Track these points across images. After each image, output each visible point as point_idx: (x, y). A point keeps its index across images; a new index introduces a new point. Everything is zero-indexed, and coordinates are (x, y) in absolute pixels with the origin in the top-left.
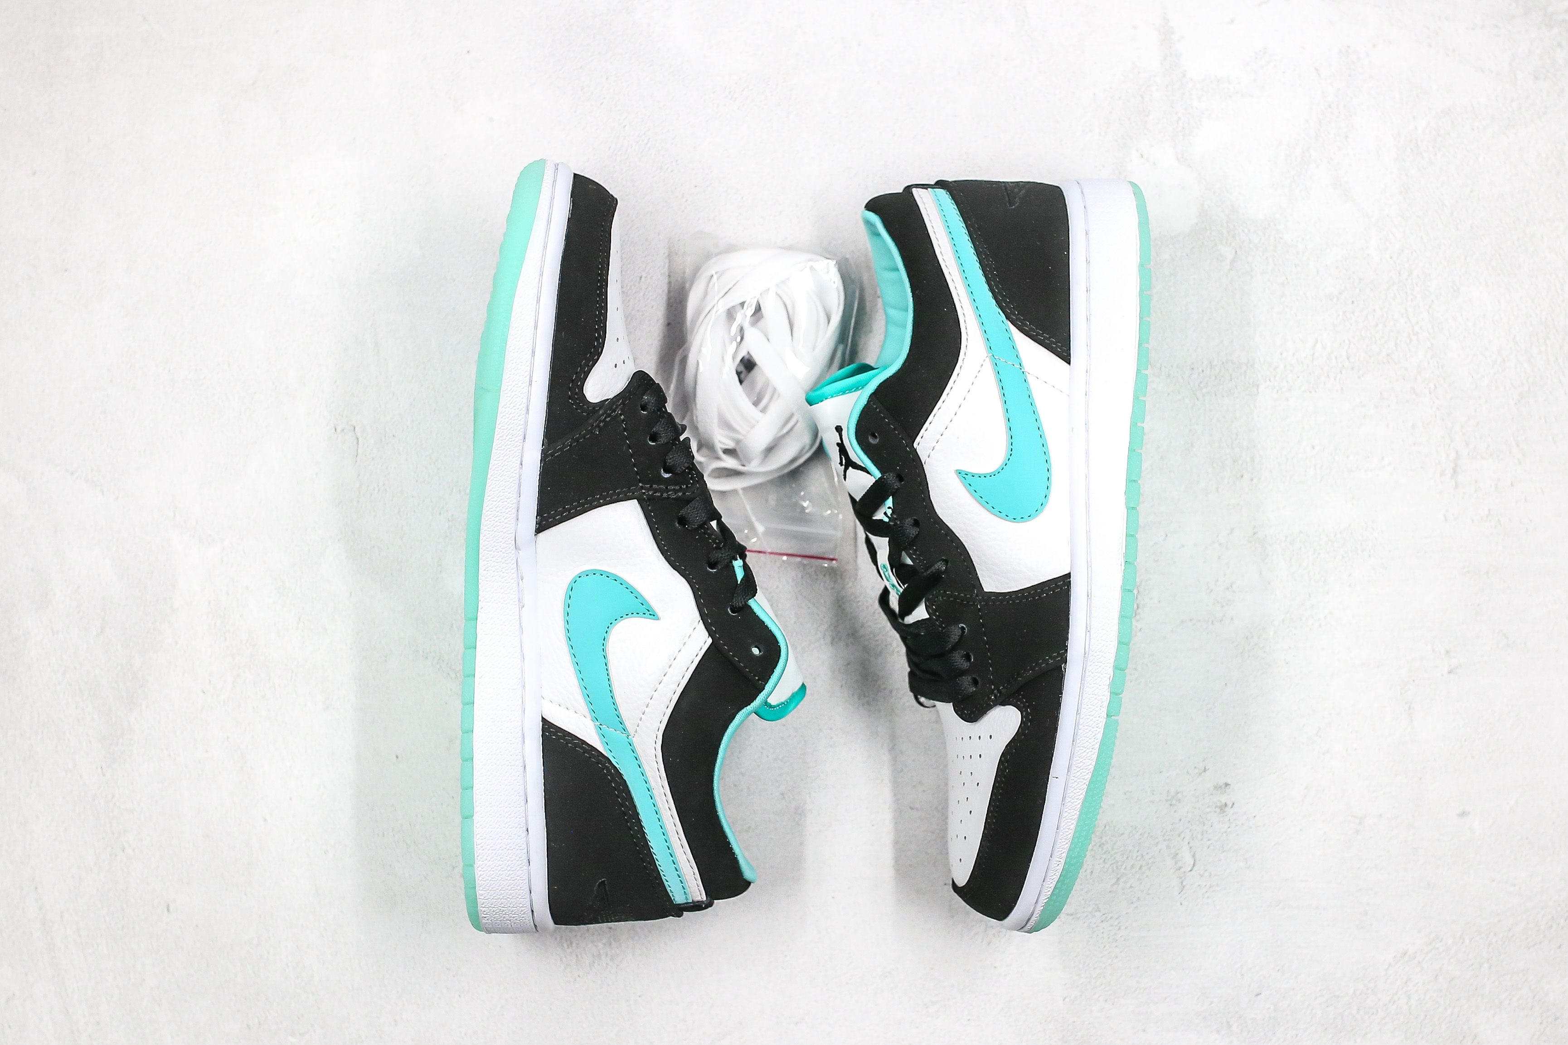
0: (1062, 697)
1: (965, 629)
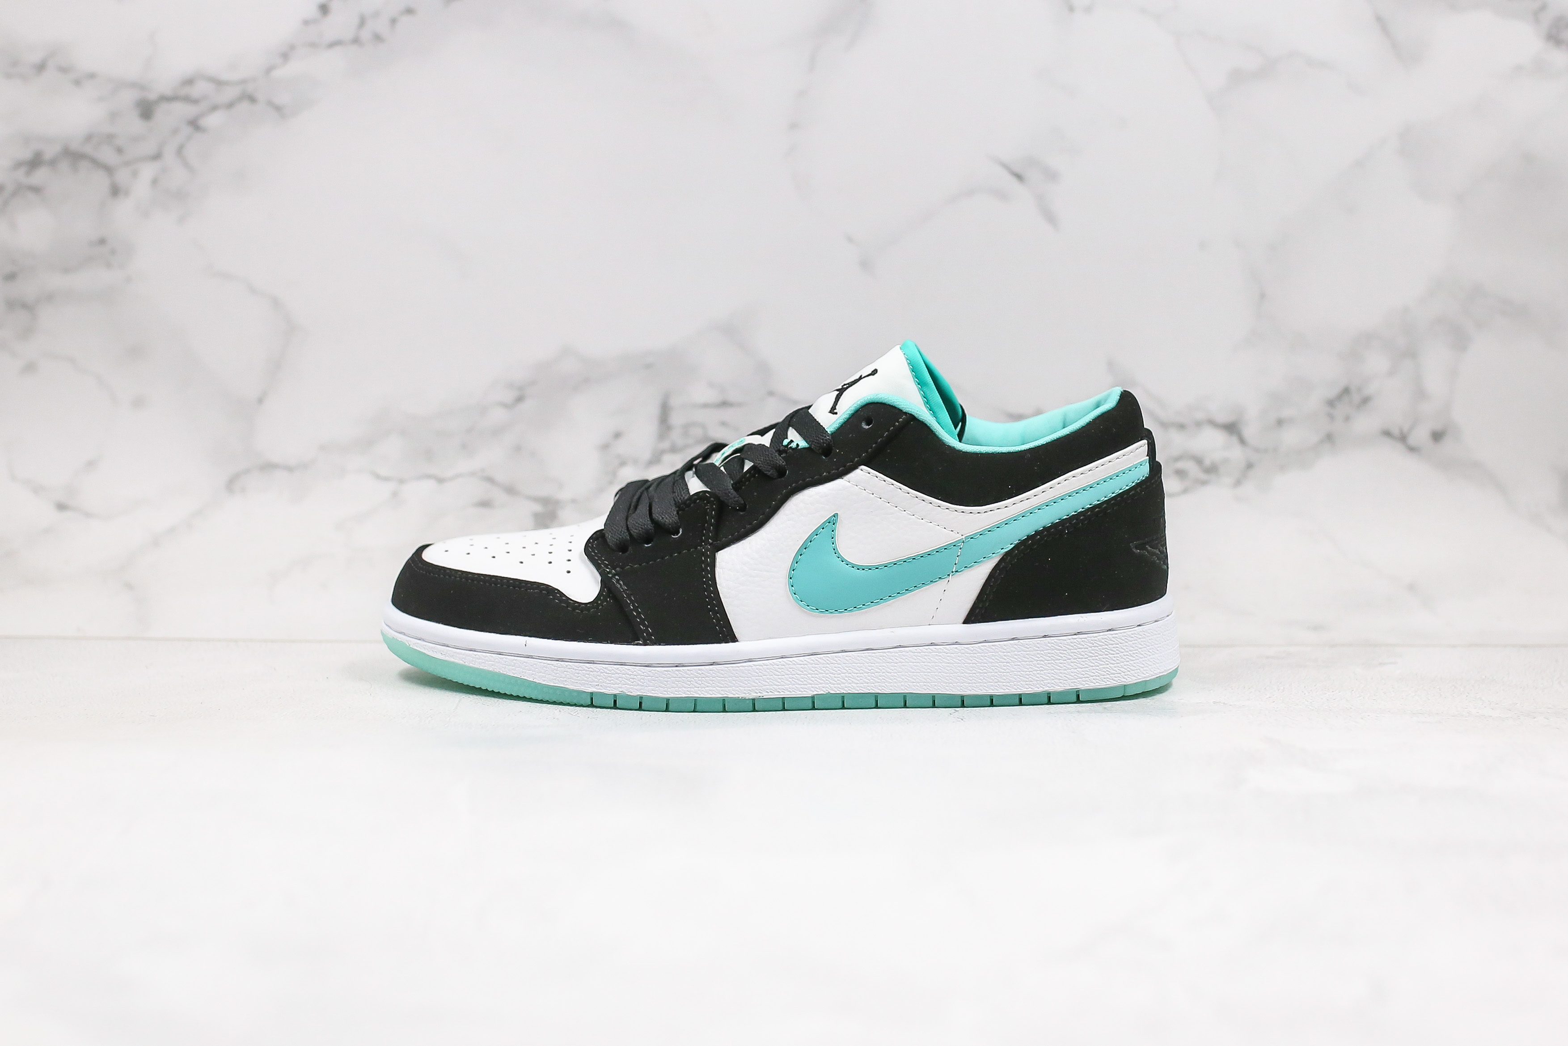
0: (608, 643)
1: (677, 535)
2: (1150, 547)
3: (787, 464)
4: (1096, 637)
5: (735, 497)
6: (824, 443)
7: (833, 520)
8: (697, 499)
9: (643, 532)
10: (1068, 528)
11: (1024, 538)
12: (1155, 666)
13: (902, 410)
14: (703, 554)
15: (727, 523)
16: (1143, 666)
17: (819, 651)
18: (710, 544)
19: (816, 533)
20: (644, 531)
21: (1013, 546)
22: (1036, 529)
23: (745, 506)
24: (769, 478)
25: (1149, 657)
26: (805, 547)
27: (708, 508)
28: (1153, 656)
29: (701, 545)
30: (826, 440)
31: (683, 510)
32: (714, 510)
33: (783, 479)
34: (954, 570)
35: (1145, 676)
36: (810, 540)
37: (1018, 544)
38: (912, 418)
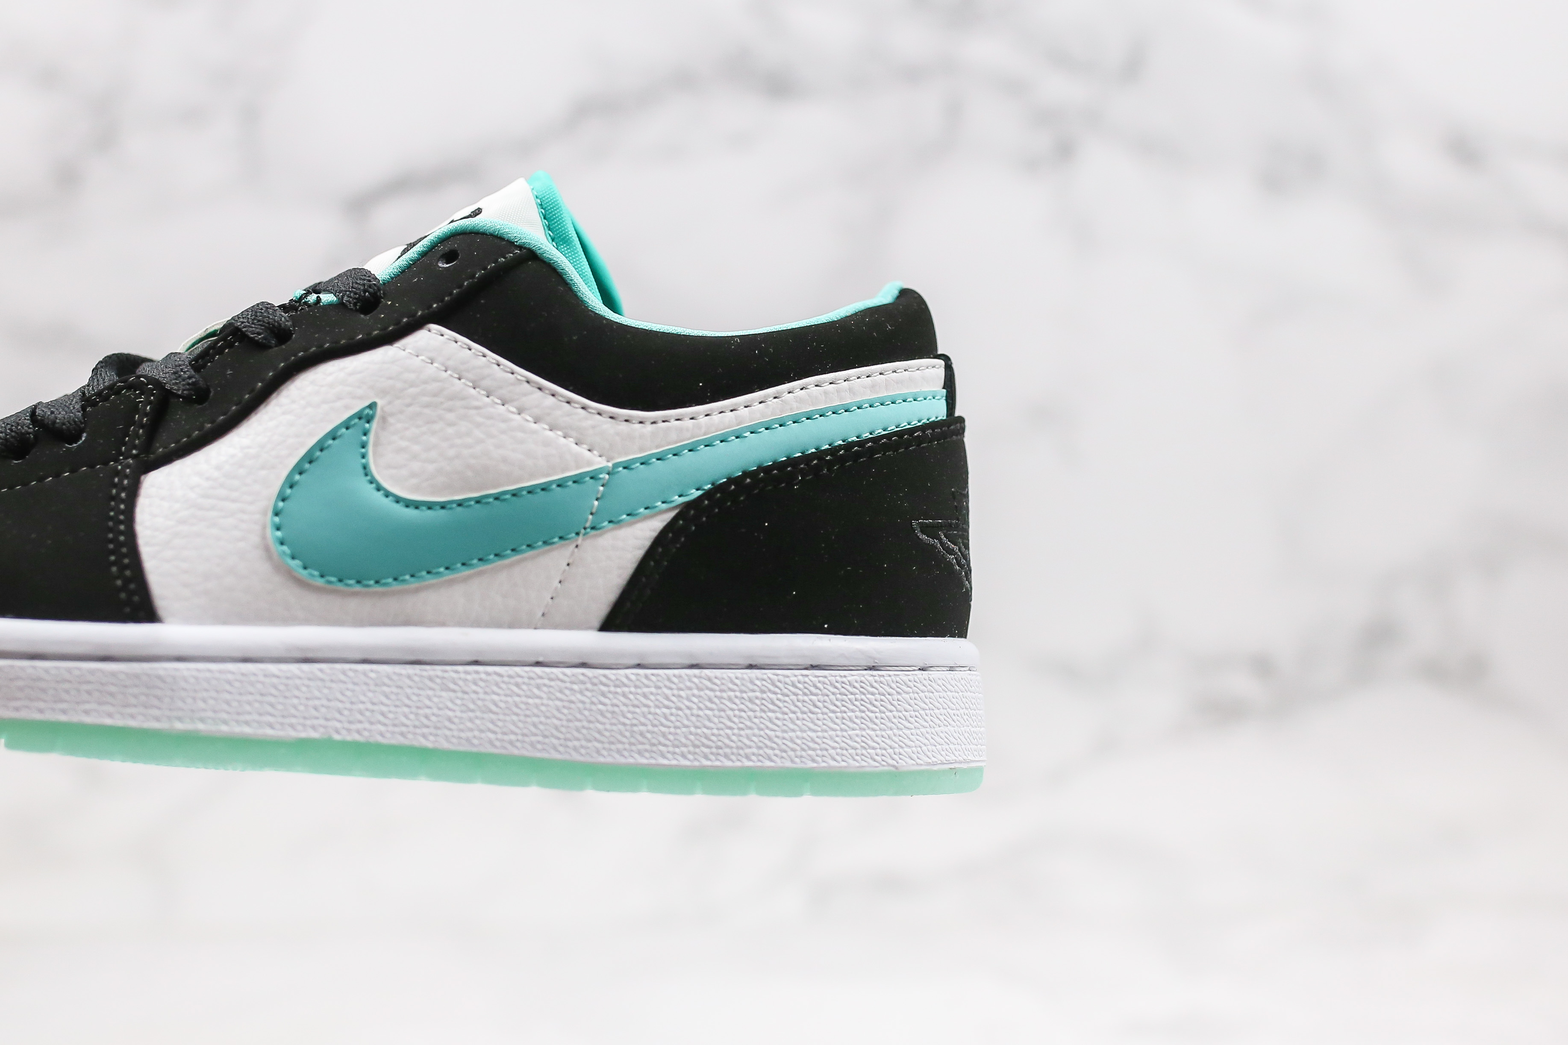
1: (76, 443)
2: (945, 537)
3: (294, 326)
4: (845, 676)
5: (190, 378)
6: (365, 291)
7: (366, 416)
8: (122, 388)
9: (12, 437)
10: (802, 471)
11: (721, 482)
12: (947, 747)
13: (513, 243)
14: (117, 473)
15: (172, 424)
16: (926, 741)
17: (319, 655)
18: (134, 457)
19: (333, 435)
20: (13, 434)
21: (700, 493)
22: (745, 468)
23: (208, 391)
24: (261, 347)
25: (937, 729)
26: (309, 458)
27: (141, 402)
28: (946, 729)
29: (116, 460)
30: (370, 286)
31: (94, 404)
32: (150, 403)
33: (284, 347)
34: (588, 525)
35: (930, 761)
36: (321, 446)
37: (710, 490)
38: (531, 255)
